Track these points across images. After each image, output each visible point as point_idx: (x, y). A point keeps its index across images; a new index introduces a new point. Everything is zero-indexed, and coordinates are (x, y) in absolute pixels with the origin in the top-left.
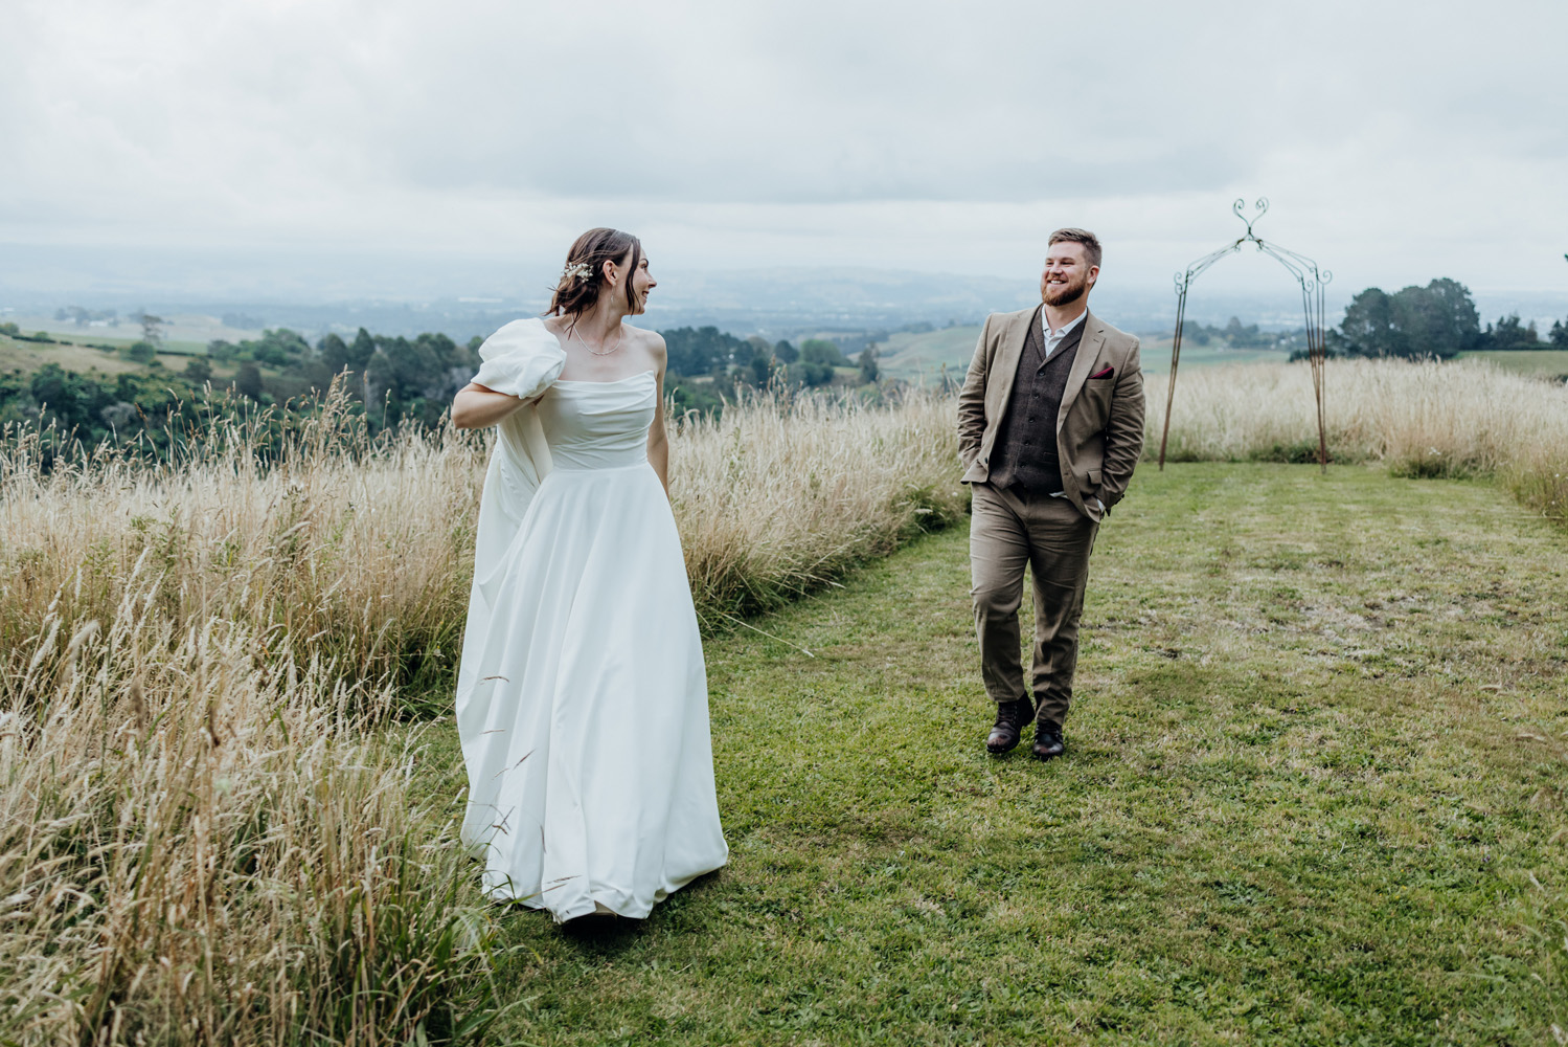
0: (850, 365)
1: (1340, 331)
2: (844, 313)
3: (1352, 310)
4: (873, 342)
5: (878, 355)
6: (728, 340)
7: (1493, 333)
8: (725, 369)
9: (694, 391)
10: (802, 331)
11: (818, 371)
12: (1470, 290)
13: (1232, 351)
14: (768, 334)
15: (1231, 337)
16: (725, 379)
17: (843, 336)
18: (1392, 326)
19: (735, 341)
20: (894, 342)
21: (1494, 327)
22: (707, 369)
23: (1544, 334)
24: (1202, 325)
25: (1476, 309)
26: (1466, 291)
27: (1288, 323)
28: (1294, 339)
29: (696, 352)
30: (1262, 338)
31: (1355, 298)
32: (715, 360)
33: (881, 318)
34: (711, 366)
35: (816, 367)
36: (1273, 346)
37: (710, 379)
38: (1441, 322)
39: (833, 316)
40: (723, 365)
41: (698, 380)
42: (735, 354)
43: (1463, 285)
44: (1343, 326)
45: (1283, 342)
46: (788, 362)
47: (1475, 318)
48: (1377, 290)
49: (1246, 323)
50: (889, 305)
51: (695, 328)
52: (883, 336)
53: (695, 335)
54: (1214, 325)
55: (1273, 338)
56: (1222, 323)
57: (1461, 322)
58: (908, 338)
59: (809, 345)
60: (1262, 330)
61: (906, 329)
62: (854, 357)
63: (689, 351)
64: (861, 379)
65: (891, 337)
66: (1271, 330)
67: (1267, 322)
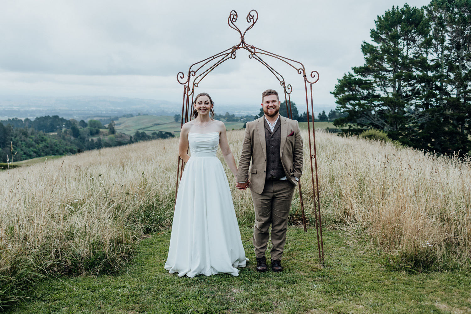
0: (105, 128)
2: (103, 111)
4: (113, 120)
5: (115, 125)
6: (62, 120)
7: (302, 117)
8: (62, 130)
9: (50, 137)
10: (89, 117)
11: (94, 130)
12: (295, 104)
13: (228, 123)
14: (77, 118)
15: (226, 118)
16: (61, 133)
17: (103, 119)
19: (65, 120)
20: (120, 120)
21: (303, 115)
22: (55, 130)
23: (316, 116)
24: (218, 115)
25: (297, 110)
26: (294, 104)
27: (243, 114)
28: (245, 119)
29: (51, 124)
30: (236, 118)
32: (58, 127)
33: (116, 112)
34: (57, 129)
35: (94, 129)
36: (239, 121)
37: (56, 133)
39: (100, 112)
40: (61, 129)
41: (51, 134)
42: (65, 125)
43: (293, 102)
45: (242, 120)
46: (84, 127)
47: (297, 112)
49: (231, 114)
50: (119, 108)
51: (51, 116)
52: (117, 119)
53: (51, 118)
54: (221, 115)
55: (239, 118)
56: (224, 114)
57: (293, 114)
58: (125, 119)
59: (91, 121)
60: (236, 116)
61: (124, 116)
62: (107, 126)
63: (49, 124)
64: (109, 133)
65: (120, 119)
66: (238, 116)
67: (237, 114)
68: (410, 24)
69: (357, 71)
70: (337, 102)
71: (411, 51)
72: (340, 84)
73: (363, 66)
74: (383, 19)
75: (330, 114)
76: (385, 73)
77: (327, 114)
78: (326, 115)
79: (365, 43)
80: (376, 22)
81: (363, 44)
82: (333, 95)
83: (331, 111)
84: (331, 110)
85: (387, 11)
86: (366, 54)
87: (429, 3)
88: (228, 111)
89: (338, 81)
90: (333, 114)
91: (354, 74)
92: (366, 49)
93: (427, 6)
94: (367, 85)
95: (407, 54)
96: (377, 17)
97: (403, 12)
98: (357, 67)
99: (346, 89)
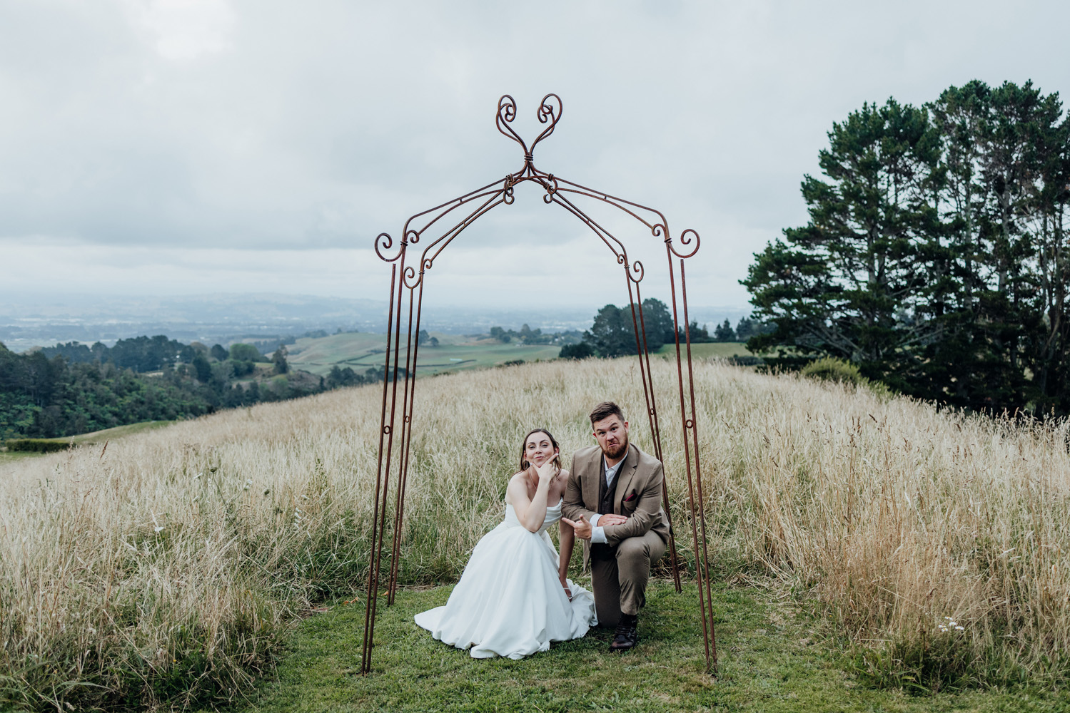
0: (267, 361)
1: (592, 333)
2: (263, 325)
3: (598, 319)
4: (283, 345)
5: (287, 353)
6: (175, 344)
7: (683, 333)
8: (173, 366)
9: (147, 382)
10: (232, 338)
11: (243, 365)
13: (526, 346)
14: (207, 340)
15: (524, 337)
16: (172, 373)
17: (262, 341)
18: (623, 329)
19: (181, 346)
20: (299, 344)
21: (684, 329)
22: (159, 366)
23: (712, 332)
24: (506, 330)
25: (671, 318)
26: (665, 307)
27: (559, 327)
28: (563, 338)
29: (150, 354)
30: (543, 337)
31: (599, 311)
32: (165, 359)
33: (290, 327)
34: (162, 364)
35: (242, 363)
36: (550, 343)
37: (162, 374)
38: (652, 326)
39: (256, 327)
40: (172, 363)
41: (151, 375)
42: (181, 355)
43: (663, 302)
44: (593, 329)
45: (557, 340)
46: (221, 360)
47: (671, 323)
48: (612, 306)
49: (533, 328)
50: (295, 319)
51: (150, 337)
52: (291, 340)
53: (149, 341)
54: (513, 330)
56: (517, 328)
57: (664, 326)
58: (309, 341)
59: (236, 347)
60: (543, 332)
61: (308, 335)
62: (270, 356)
63: (145, 353)
64: (274, 371)
65: (297, 341)
66: (549, 333)
67: (546, 328)
68: (902, 139)
69: (794, 236)
70: (753, 302)
71: (903, 195)
72: (758, 263)
73: (806, 226)
74: (844, 130)
75: (739, 326)
76: (852, 240)
77: (734, 326)
78: (731, 329)
79: (808, 178)
80: (830, 136)
81: (804, 180)
82: (745, 288)
83: (743, 320)
84: (741, 318)
85: (854, 113)
86: (811, 202)
87: (938, 98)
88: (526, 322)
89: (754, 257)
90: (746, 326)
91: (788, 244)
92: (812, 190)
93: (934, 103)
94: (816, 267)
95: (896, 201)
96: (832, 125)
97: (886, 115)
98: (794, 228)
99: (771, 274)
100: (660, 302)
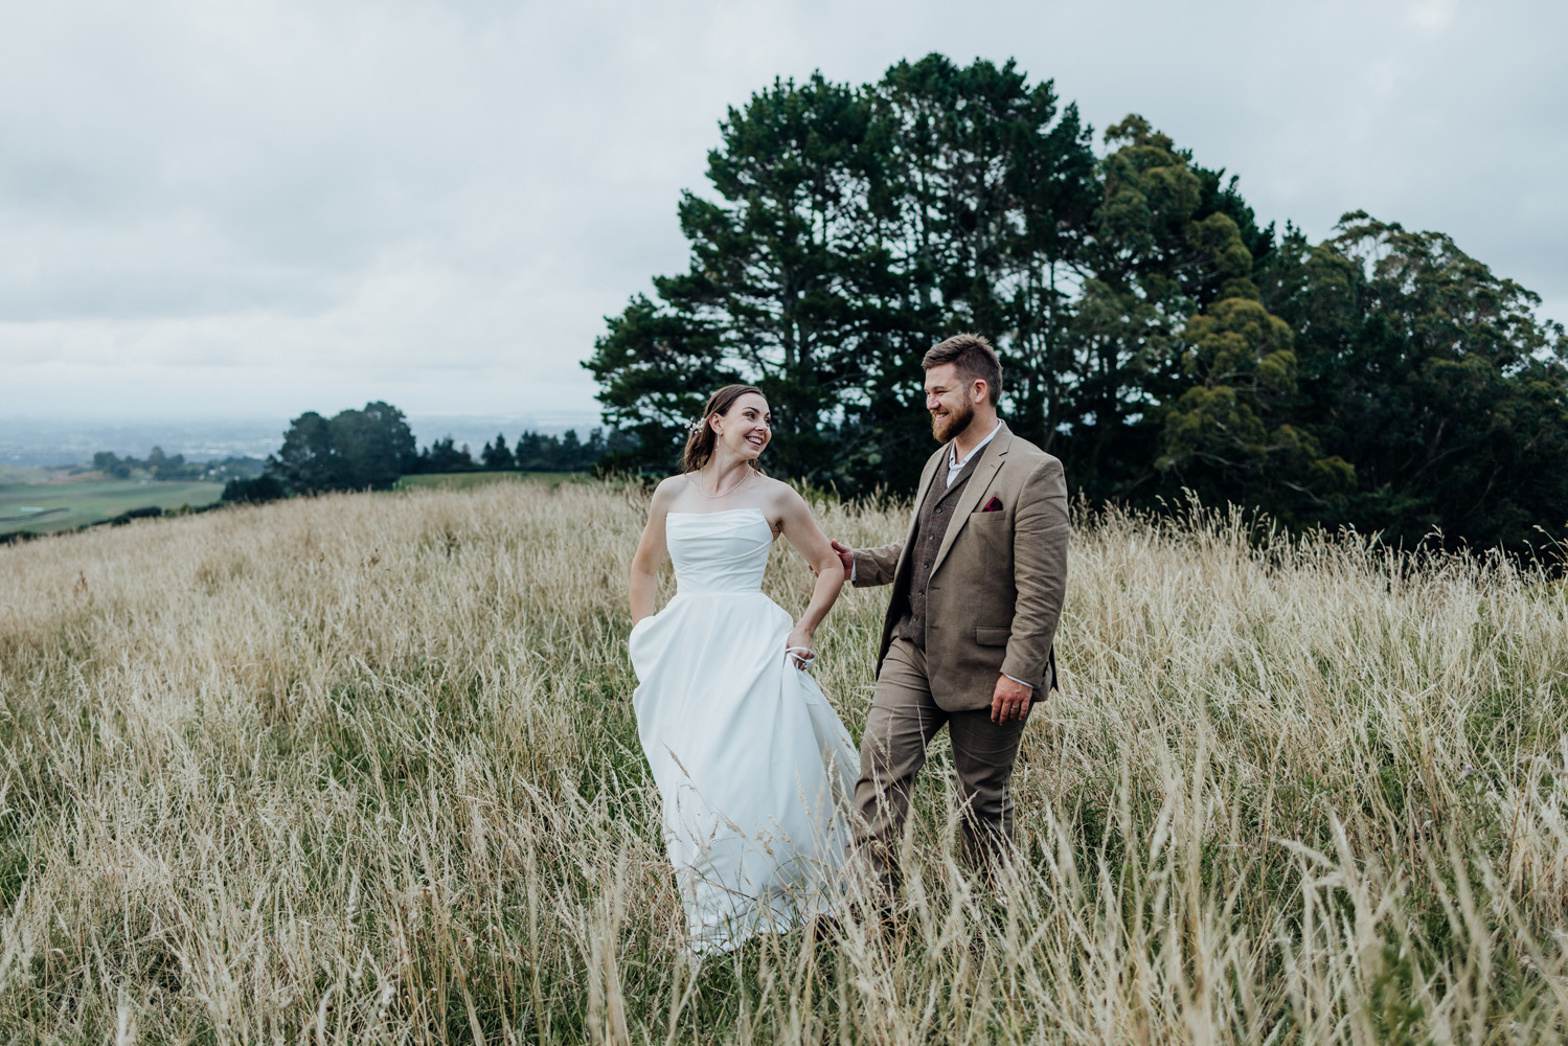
1: (280, 458)
3: (289, 436)
7: (429, 457)
12: (404, 413)
13: (158, 484)
15: (154, 469)
18: (332, 452)
21: (431, 450)
23: (476, 454)
24: (122, 456)
25: (412, 433)
26: (400, 415)
27: (213, 452)
28: (223, 469)
30: (189, 469)
31: (293, 423)
36: (202, 477)
38: (381, 446)
43: (397, 408)
44: (283, 452)
45: (212, 472)
47: (412, 441)
48: (314, 415)
49: (169, 453)
54: (134, 457)
55: (201, 468)
56: (144, 455)
57: (399, 447)
60: (188, 460)
66: (197, 460)
67: (191, 452)
68: (831, 137)
69: (672, 289)
71: (832, 229)
72: (612, 332)
73: (687, 273)
74: (745, 118)
75: (520, 445)
76: (752, 300)
77: (512, 445)
78: (507, 451)
79: (689, 195)
80: (724, 127)
81: (682, 199)
82: (591, 374)
83: (526, 436)
85: (760, 95)
86: (692, 236)
87: (882, 77)
88: (157, 443)
89: (607, 324)
90: (530, 445)
91: (657, 302)
92: (694, 216)
93: (874, 86)
94: (707, 340)
95: (825, 237)
96: (727, 111)
97: (808, 98)
98: (671, 275)
99: (631, 352)
100: (392, 408)
